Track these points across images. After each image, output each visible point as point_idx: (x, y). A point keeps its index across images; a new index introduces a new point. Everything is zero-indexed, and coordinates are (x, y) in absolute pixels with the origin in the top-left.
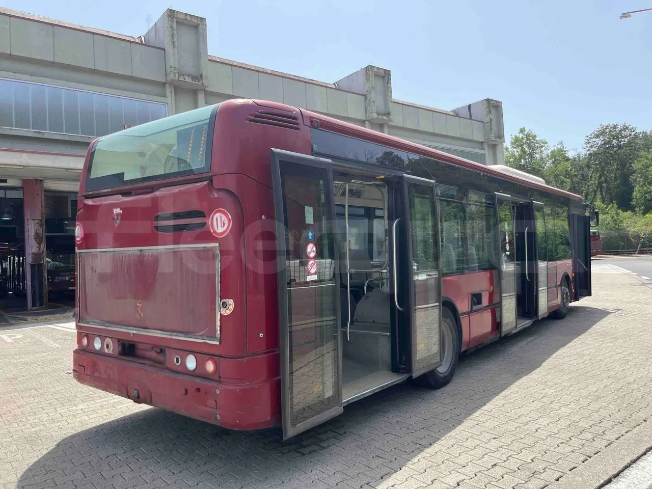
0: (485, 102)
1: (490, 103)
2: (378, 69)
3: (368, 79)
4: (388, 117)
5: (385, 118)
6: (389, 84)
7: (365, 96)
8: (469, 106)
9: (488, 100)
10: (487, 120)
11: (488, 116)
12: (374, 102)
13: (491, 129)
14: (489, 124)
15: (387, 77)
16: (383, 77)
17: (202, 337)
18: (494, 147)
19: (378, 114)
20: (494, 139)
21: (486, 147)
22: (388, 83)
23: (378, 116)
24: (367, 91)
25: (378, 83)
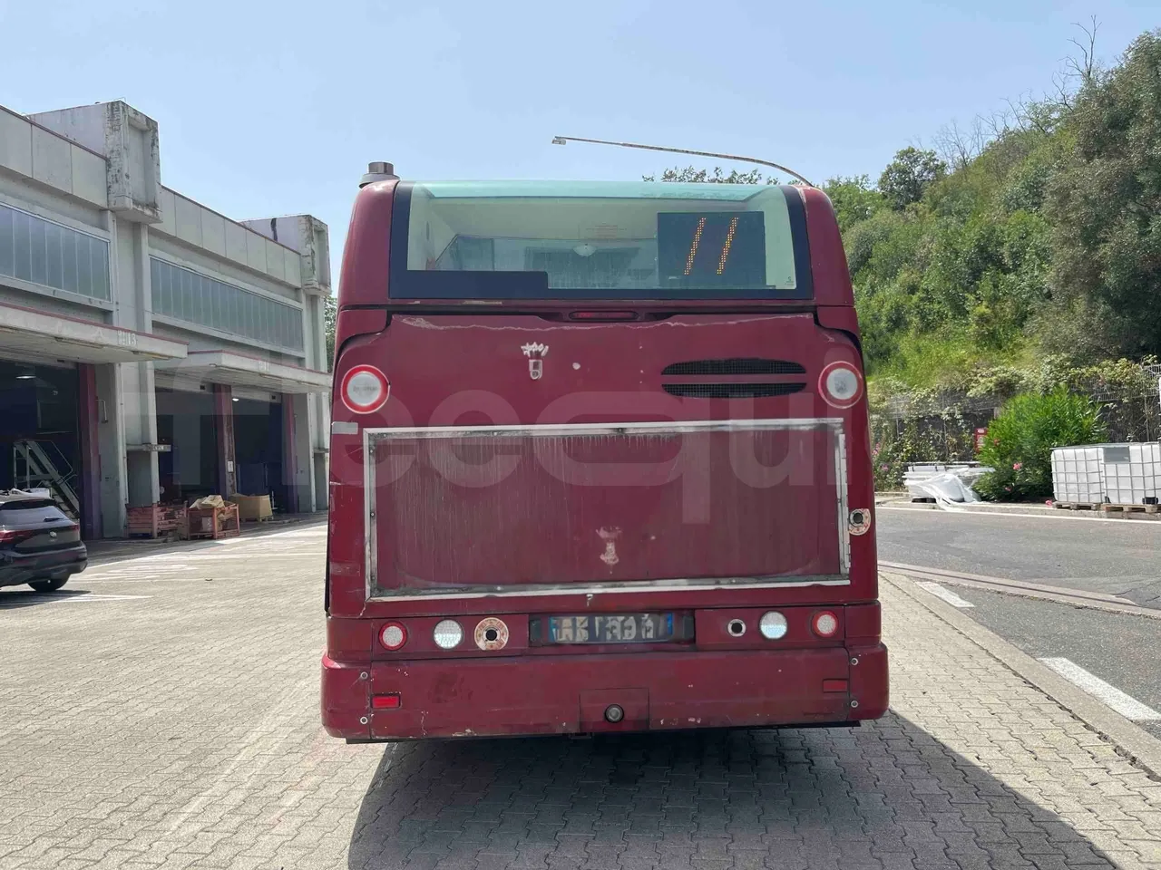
0: (304, 221)
1: (311, 224)
2: (136, 112)
3: (114, 129)
4: (154, 212)
5: (148, 212)
6: (155, 147)
7: (107, 160)
8: (274, 222)
9: (309, 218)
10: (306, 250)
11: (308, 246)
12: (127, 176)
13: (313, 267)
14: (309, 259)
15: (150, 134)
16: (143, 132)
17: (805, 575)
18: (313, 300)
19: (135, 202)
20: (318, 286)
21: (303, 298)
22: (153, 144)
23: (135, 207)
24: (112, 151)
25: (133, 140)
